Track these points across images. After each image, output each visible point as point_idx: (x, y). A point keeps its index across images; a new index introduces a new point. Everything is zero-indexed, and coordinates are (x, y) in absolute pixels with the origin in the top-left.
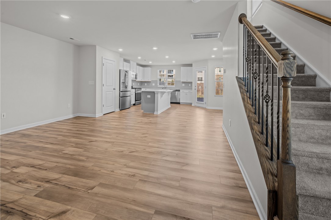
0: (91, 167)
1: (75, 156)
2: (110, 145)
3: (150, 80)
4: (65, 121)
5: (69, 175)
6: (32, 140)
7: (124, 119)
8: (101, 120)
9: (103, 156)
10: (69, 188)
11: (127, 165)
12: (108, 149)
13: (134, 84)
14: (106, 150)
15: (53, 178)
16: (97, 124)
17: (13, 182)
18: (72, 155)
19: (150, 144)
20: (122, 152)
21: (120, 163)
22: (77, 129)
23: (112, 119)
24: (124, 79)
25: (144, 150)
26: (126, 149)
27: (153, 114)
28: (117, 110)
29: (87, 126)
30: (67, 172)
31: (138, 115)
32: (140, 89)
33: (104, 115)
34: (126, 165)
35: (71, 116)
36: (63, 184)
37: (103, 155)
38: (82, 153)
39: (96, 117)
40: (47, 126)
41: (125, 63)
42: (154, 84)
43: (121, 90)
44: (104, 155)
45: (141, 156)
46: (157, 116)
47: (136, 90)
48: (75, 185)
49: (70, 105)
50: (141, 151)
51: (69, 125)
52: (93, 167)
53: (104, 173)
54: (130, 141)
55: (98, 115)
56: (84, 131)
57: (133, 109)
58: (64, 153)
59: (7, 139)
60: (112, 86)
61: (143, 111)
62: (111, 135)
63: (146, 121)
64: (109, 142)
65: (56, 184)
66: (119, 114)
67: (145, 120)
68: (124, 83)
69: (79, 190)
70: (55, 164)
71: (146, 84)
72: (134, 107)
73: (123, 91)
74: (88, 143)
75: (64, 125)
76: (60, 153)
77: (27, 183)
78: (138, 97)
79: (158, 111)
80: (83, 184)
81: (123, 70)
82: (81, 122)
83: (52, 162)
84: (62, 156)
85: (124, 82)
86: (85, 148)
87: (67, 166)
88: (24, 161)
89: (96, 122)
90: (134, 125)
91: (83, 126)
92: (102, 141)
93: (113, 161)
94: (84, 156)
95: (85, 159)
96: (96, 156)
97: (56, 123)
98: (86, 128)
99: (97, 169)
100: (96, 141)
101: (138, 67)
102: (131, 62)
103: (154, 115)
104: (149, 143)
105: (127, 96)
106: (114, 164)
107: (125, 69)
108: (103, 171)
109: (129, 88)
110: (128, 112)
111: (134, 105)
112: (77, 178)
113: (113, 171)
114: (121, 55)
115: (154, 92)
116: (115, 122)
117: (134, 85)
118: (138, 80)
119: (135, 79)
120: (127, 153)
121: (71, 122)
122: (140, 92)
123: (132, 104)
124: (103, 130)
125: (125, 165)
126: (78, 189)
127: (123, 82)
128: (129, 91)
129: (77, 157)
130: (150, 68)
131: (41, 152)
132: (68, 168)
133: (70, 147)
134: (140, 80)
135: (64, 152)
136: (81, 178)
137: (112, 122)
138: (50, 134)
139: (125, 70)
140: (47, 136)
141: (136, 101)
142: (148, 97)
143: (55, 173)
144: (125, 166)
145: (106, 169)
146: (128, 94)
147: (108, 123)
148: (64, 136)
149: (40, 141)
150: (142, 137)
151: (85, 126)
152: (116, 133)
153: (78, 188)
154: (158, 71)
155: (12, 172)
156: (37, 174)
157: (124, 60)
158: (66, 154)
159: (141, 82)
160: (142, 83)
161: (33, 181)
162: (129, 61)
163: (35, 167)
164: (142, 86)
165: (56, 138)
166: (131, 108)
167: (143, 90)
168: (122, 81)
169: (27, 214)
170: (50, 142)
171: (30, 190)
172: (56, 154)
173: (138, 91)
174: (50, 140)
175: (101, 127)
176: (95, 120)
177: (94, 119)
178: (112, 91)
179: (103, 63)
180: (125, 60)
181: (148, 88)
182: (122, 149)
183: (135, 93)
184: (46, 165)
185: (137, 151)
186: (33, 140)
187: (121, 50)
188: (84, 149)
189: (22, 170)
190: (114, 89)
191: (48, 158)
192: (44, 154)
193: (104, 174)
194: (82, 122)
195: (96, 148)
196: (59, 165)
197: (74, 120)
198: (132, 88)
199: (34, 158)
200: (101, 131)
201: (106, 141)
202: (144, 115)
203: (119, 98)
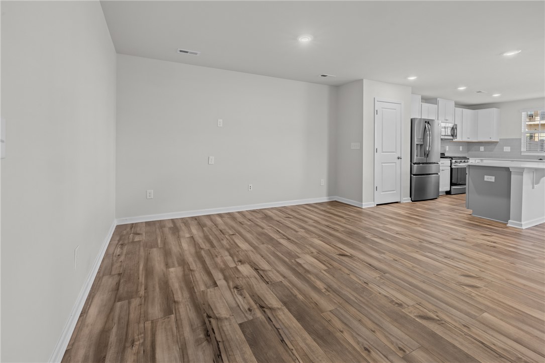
0: (329, 313)
1: (309, 276)
2: (375, 275)
3: (493, 140)
4: (316, 205)
5: (291, 312)
6: (270, 226)
7: (418, 223)
8: (369, 215)
9: (356, 298)
10: (283, 341)
11: (408, 352)
12: (370, 285)
13: (447, 147)
14: (364, 285)
15: (270, 304)
16: (361, 222)
17: (231, 284)
18: (307, 271)
19: (485, 315)
20: (400, 305)
21: (391, 337)
22: (327, 223)
23: (392, 218)
24: (421, 139)
25: (465, 330)
26: (411, 303)
27: (502, 225)
28: (405, 200)
29: (344, 221)
30: (289, 302)
31: (457, 219)
32: (465, 159)
33: (377, 205)
34: (404, 351)
35: (325, 199)
36: (278, 326)
37: (356, 295)
38: (322, 274)
39: (363, 207)
40: (294, 209)
41: (425, 105)
42: (507, 149)
43: (415, 161)
44: (359, 297)
45: (454, 346)
46: (517, 234)
47: (453, 161)
48: (292, 339)
49: (324, 182)
50: (456, 327)
51: (319, 214)
52: (332, 315)
53: (349, 344)
54: (424, 282)
55: (367, 204)
56: (337, 231)
57: (444, 203)
58: (298, 263)
59: (250, 217)
60: (394, 152)
61: (470, 211)
62: (384, 253)
63: (480, 242)
64: (376, 269)
65: (269, 320)
66: (410, 208)
67: (477, 236)
68: (421, 145)
69: (294, 358)
70: (281, 279)
71: (482, 148)
72: (448, 199)
73: (419, 163)
74: (337, 257)
75: (313, 211)
76: (293, 261)
77: (241, 295)
78: (459, 177)
79: (521, 221)
80: (305, 348)
81: (421, 119)
82: (337, 211)
83: (278, 272)
84: (294, 267)
85: (422, 143)
86: (330, 266)
87: (294, 289)
88: (252, 257)
89: (362, 217)
90: (440, 242)
91: (338, 220)
92: (363, 261)
93: (374, 322)
94: (323, 282)
95: (324, 290)
96: (344, 292)
97: (304, 206)
98: (341, 226)
99: (339, 325)
100: (351, 257)
101: (459, 110)
102: (440, 101)
103: (507, 227)
104: (482, 311)
105: (430, 174)
106: (374, 331)
107: (425, 117)
108: (347, 336)
109: (435, 157)
110: (430, 207)
111: (448, 193)
112: (300, 325)
113: (369, 351)
114: (414, 88)
115: (507, 169)
116: (396, 225)
117: (447, 149)
118: (459, 139)
119: (451, 138)
120: (412, 316)
121: (324, 209)
122: (462, 165)
123: (442, 192)
124: (369, 236)
125: (401, 349)
126: (294, 355)
127: (418, 143)
128: (434, 163)
129: (313, 278)
130: (494, 109)
131: (273, 249)
132: (293, 295)
133: (308, 254)
134: (465, 139)
135: (298, 260)
136: (305, 329)
137: (392, 223)
138: (292, 222)
139: (424, 119)
140: (288, 225)
141: (452, 184)
142: (486, 179)
143: (276, 295)
144: (400, 354)
145: (354, 334)
146: (433, 169)
147: (382, 223)
148: (307, 231)
149: (278, 231)
150: (461, 284)
151: (340, 221)
152: (394, 252)
153: (294, 352)
154: (524, 114)
155: (236, 267)
156: (256, 284)
157: (422, 99)
158: (300, 265)
159: (469, 143)
160: (469, 145)
161: (247, 296)
162: (436, 99)
163: (258, 272)
164: (470, 152)
165: (297, 232)
166: (439, 199)
167: (472, 161)
168: (416, 142)
169: (220, 355)
170: (287, 235)
171: (239, 311)
172: (287, 260)
173: (458, 164)
174: (289, 234)
175: (368, 229)
176: (360, 213)
177: (359, 211)
178: (395, 163)
179: (376, 109)
180: (426, 100)
181: (490, 157)
182: (401, 298)
183: (451, 169)
184: (270, 274)
185: (440, 322)
186: (272, 227)
187: (412, 78)
188: (328, 267)
189: (245, 269)
190: (398, 158)
191: (277, 262)
192: (274, 253)
193: (347, 346)
194: (339, 212)
195: (347, 271)
196: (285, 283)
197: (329, 207)
198: (441, 157)
199: (262, 257)
200: (365, 238)
201: (370, 265)
202: (474, 223)
203: (411, 177)
